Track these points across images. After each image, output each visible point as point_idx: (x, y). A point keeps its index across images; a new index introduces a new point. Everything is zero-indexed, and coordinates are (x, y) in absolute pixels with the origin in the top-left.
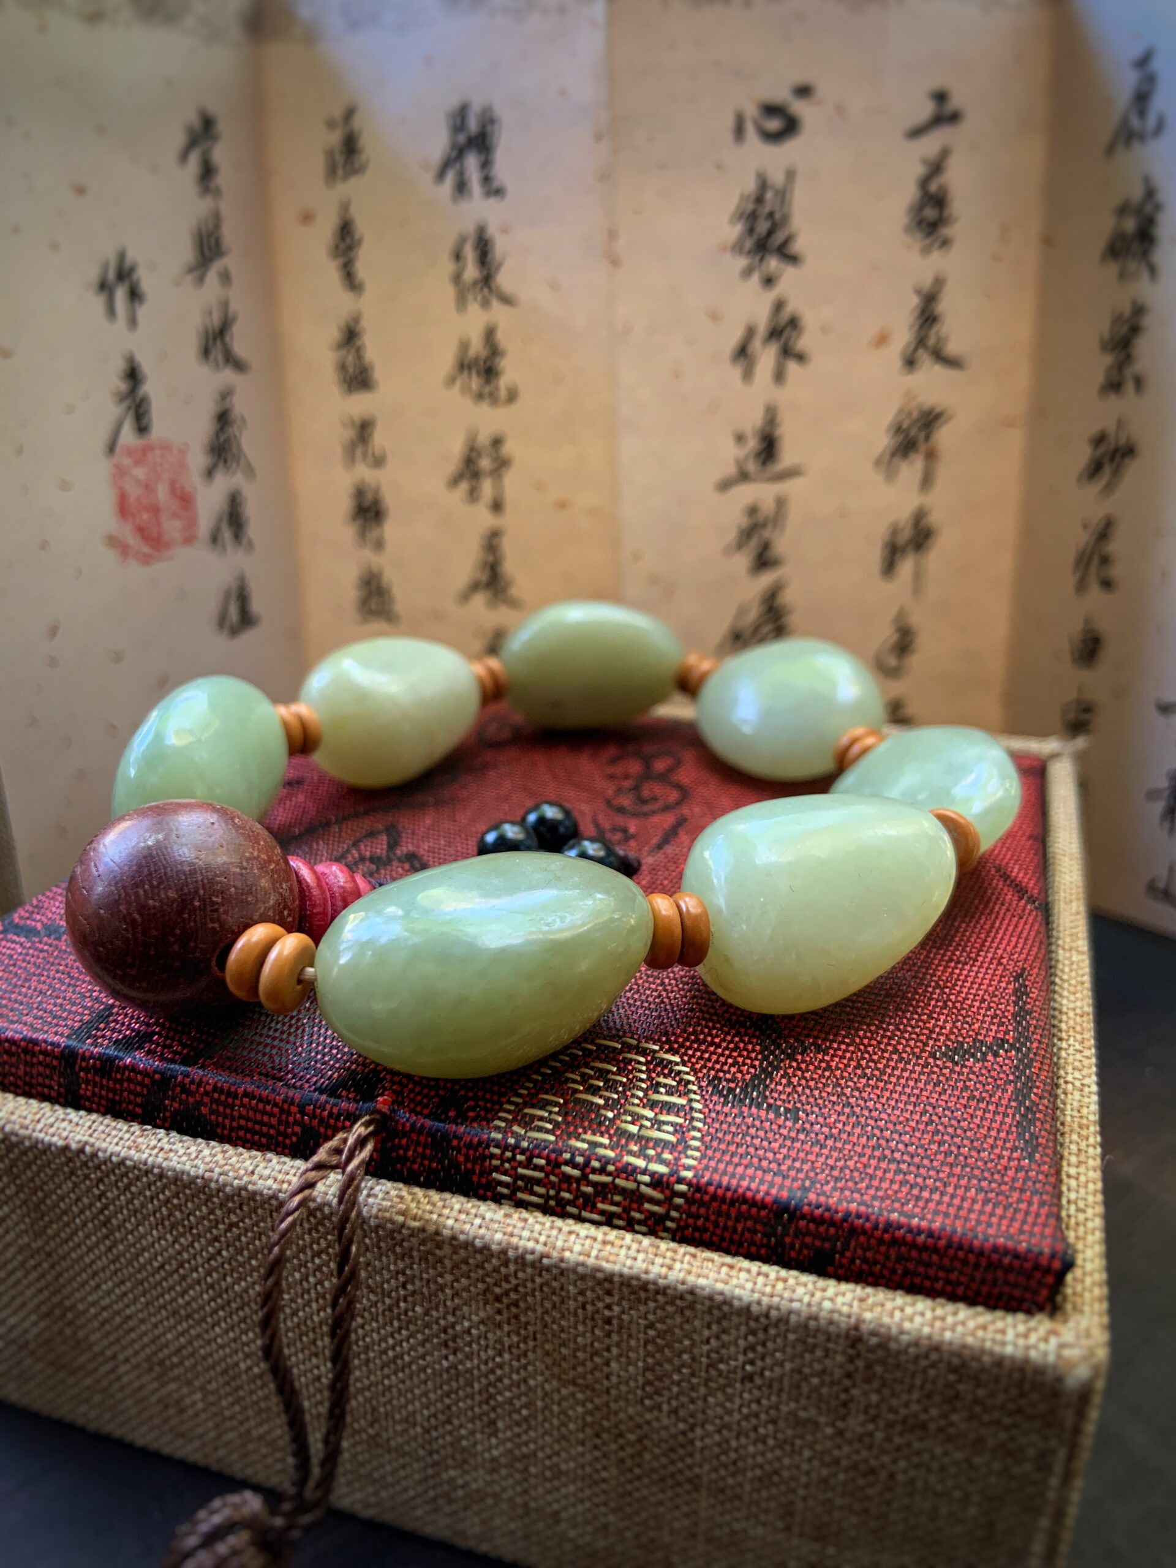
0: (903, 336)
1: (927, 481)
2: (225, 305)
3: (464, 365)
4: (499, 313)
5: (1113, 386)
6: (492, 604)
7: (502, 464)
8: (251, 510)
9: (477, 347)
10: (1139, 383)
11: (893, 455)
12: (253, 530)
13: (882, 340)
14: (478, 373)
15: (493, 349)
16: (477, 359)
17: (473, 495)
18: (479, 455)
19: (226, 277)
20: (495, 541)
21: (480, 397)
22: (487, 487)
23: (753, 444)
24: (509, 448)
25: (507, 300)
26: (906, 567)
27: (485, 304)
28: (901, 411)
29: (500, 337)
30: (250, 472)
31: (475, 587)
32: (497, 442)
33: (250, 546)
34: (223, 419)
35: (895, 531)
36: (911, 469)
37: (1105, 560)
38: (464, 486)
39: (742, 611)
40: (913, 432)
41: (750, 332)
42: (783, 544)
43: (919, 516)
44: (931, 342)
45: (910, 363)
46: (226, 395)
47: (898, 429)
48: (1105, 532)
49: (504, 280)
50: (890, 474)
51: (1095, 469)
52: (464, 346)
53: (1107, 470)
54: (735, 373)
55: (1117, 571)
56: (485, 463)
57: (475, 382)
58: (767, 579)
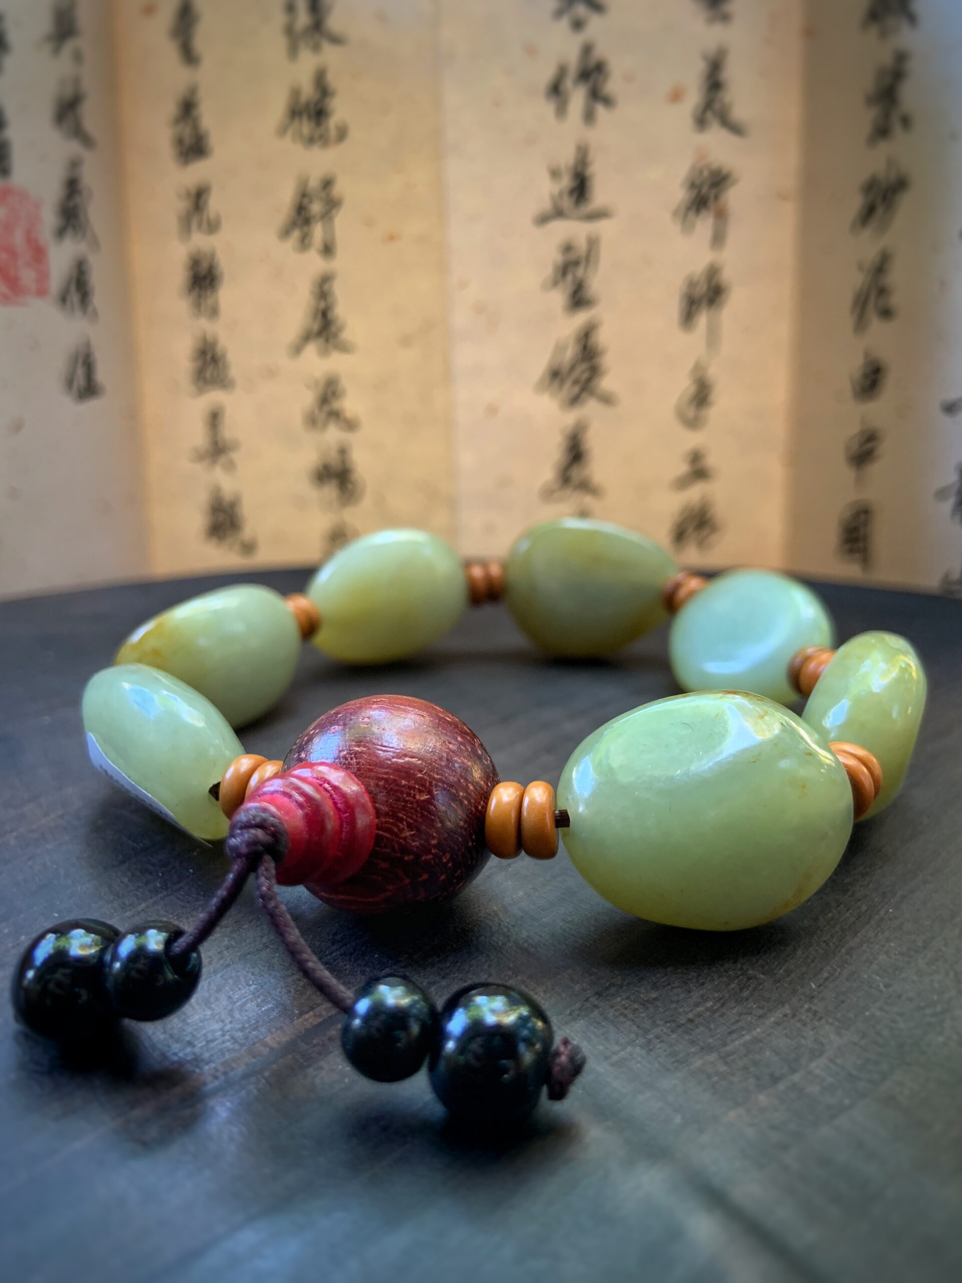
0: (694, 97)
1: (718, 239)
2: (77, 81)
3: (295, 112)
4: (331, 55)
5: (882, 132)
6: (324, 353)
7: (332, 204)
8: (97, 279)
9: (308, 91)
10: (906, 122)
11: (689, 209)
12: (98, 299)
13: (676, 96)
14: (309, 117)
15: (323, 88)
16: (307, 105)
17: (304, 243)
18: (311, 201)
19: (78, 57)
20: (326, 287)
21: (310, 141)
22: (318, 232)
23: (566, 182)
24: (340, 188)
25: (336, 40)
26: (702, 320)
27: (316, 48)
28: (693, 168)
29: (331, 79)
30: (95, 244)
31: (307, 337)
32: (327, 184)
33: (95, 313)
34: (72, 186)
35: (692, 284)
36: (705, 225)
37: (882, 291)
38: (296, 234)
39: (559, 348)
40: (705, 190)
41: (562, 73)
42: (596, 284)
43: (713, 272)
44: (717, 106)
45: (701, 122)
46: (75, 164)
47: (692, 185)
48: (881, 267)
49: (335, 22)
50: (687, 228)
51: (868, 214)
52: (296, 93)
53: (880, 210)
54: (548, 109)
55: (896, 300)
56: (316, 208)
57: (306, 127)
58: (581, 318)
